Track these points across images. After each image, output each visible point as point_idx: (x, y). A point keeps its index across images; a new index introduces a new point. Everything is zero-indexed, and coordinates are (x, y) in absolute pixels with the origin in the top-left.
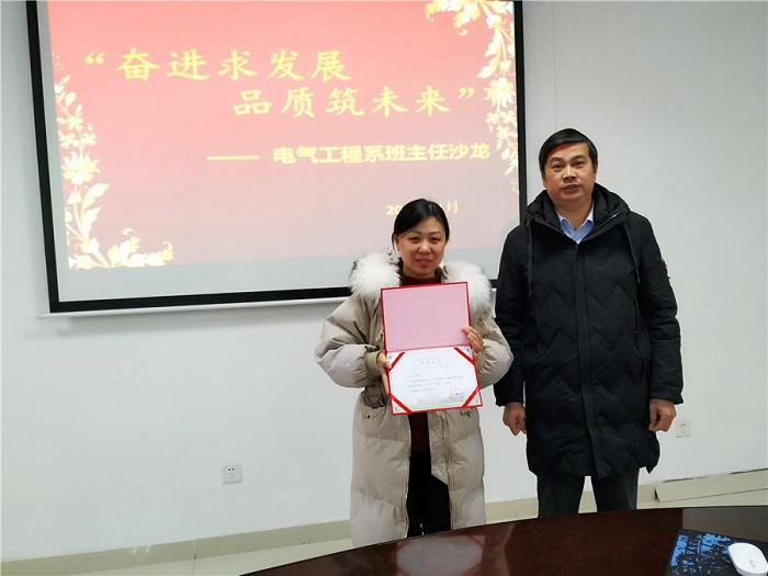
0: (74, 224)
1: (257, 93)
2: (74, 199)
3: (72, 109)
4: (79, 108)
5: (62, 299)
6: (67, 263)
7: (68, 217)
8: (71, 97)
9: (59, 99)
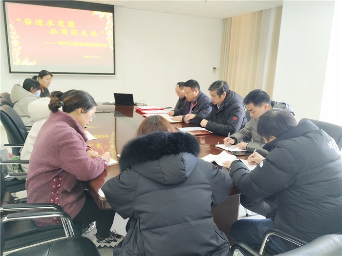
0: (14, 55)
1: (55, 29)
2: (14, 50)
3: (14, 30)
4: (15, 30)
5: (12, 71)
6: (13, 64)
7: (13, 53)
8: (13, 28)
9: (10, 28)
